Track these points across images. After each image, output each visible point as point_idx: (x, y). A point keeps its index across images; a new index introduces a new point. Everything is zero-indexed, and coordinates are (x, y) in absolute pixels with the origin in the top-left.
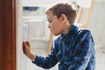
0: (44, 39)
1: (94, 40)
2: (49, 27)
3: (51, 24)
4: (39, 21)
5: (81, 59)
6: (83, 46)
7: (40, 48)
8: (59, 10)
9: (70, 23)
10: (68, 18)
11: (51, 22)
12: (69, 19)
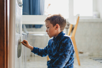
1: (73, 44)
2: (47, 31)
3: (48, 29)
5: (63, 54)
6: (64, 46)
9: (61, 30)
11: (48, 28)
12: (61, 27)
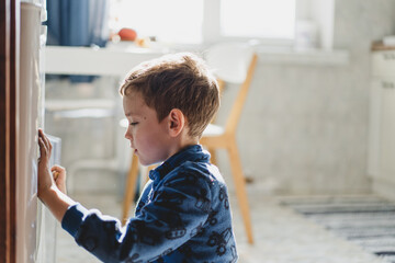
0: (114, 165)
4: (98, 113)
7: (100, 193)
8: (164, 94)
10: (189, 121)
11: (135, 124)
